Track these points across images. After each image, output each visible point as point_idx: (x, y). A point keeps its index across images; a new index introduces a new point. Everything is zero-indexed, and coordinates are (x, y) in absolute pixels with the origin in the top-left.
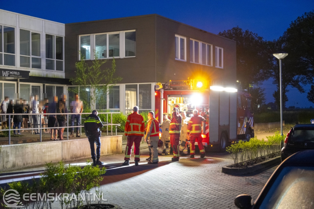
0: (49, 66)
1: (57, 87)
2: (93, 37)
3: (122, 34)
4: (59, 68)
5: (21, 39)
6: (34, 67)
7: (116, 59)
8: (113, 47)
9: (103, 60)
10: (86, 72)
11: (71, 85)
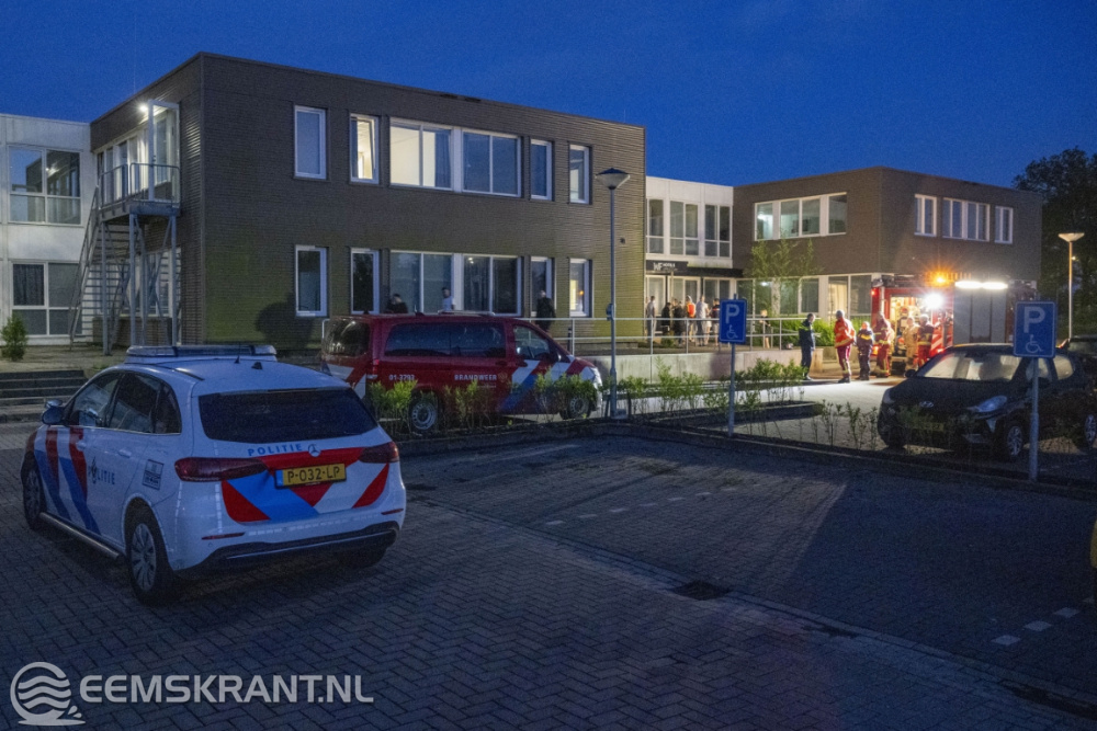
0: (710, 251)
1: (722, 282)
2: (777, 204)
3: (825, 201)
4: (724, 253)
5: (672, 212)
6: (688, 253)
7: (813, 239)
8: (810, 215)
9: (794, 241)
10: (768, 260)
11: (742, 277)
